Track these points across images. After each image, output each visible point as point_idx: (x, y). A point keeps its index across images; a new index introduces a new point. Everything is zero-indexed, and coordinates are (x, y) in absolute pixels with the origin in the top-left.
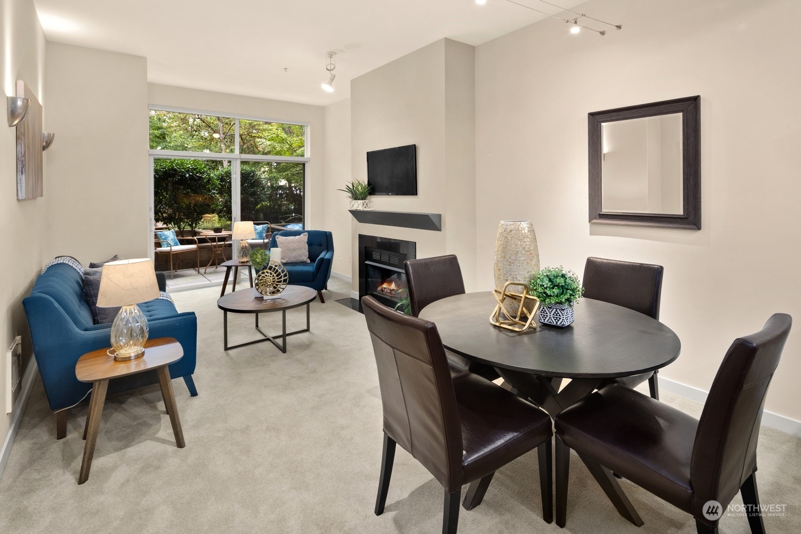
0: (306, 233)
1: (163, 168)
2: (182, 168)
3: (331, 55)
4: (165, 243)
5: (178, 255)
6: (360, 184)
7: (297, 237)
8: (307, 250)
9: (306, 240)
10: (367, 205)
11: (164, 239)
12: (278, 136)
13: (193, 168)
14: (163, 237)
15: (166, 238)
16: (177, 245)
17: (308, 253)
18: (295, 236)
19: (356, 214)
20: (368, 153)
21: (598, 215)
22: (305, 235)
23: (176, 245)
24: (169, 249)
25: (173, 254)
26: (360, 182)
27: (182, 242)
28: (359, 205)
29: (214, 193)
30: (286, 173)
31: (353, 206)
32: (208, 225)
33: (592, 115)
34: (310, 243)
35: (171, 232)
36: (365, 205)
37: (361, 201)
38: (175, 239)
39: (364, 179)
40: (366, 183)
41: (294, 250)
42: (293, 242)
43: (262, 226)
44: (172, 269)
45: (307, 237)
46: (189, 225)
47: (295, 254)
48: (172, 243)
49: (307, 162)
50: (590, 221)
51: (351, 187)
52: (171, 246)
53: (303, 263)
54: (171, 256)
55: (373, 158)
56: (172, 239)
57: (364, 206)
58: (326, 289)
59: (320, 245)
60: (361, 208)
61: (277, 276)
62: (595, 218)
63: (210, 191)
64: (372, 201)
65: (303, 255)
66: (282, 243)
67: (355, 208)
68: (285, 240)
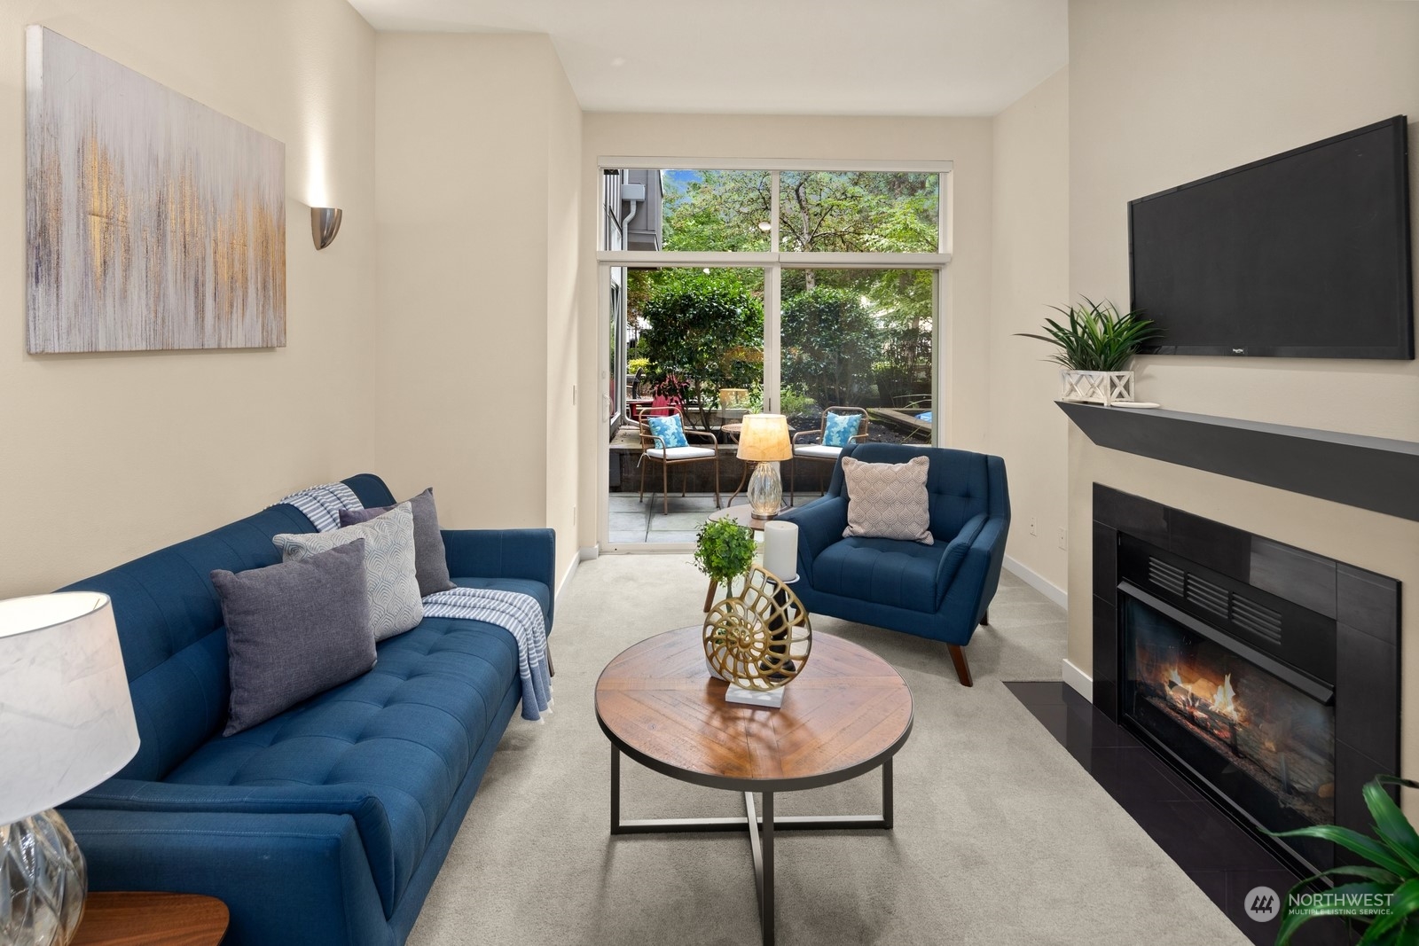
0: (925, 458)
4: (662, 439)
6: (1099, 315)
7: (899, 466)
8: (926, 505)
9: (924, 477)
10: (1127, 387)
11: (660, 433)
12: (906, 228)
14: (659, 428)
15: (663, 431)
16: (683, 445)
17: (927, 516)
18: (894, 463)
19: (1084, 416)
20: (1132, 205)
22: (922, 463)
23: (680, 445)
24: (664, 452)
25: (668, 465)
26: (1101, 309)
27: (693, 440)
28: (1096, 388)
30: (923, 303)
31: (1073, 390)
34: (935, 486)
35: (673, 419)
36: (1119, 389)
37: (1105, 374)
38: (679, 433)
39: (1116, 299)
40: (1125, 309)
41: (889, 503)
42: (886, 481)
43: (847, 417)
45: (926, 468)
47: (888, 514)
48: (673, 441)
49: (944, 264)
51: (1067, 326)
52: (670, 448)
53: (913, 544)
54: (665, 468)
56: (673, 434)
57: (1116, 392)
58: (985, 622)
59: (967, 495)
60: (1103, 397)
64: (1149, 377)
65: (912, 518)
66: (857, 481)
67: (1079, 395)
68: (865, 471)
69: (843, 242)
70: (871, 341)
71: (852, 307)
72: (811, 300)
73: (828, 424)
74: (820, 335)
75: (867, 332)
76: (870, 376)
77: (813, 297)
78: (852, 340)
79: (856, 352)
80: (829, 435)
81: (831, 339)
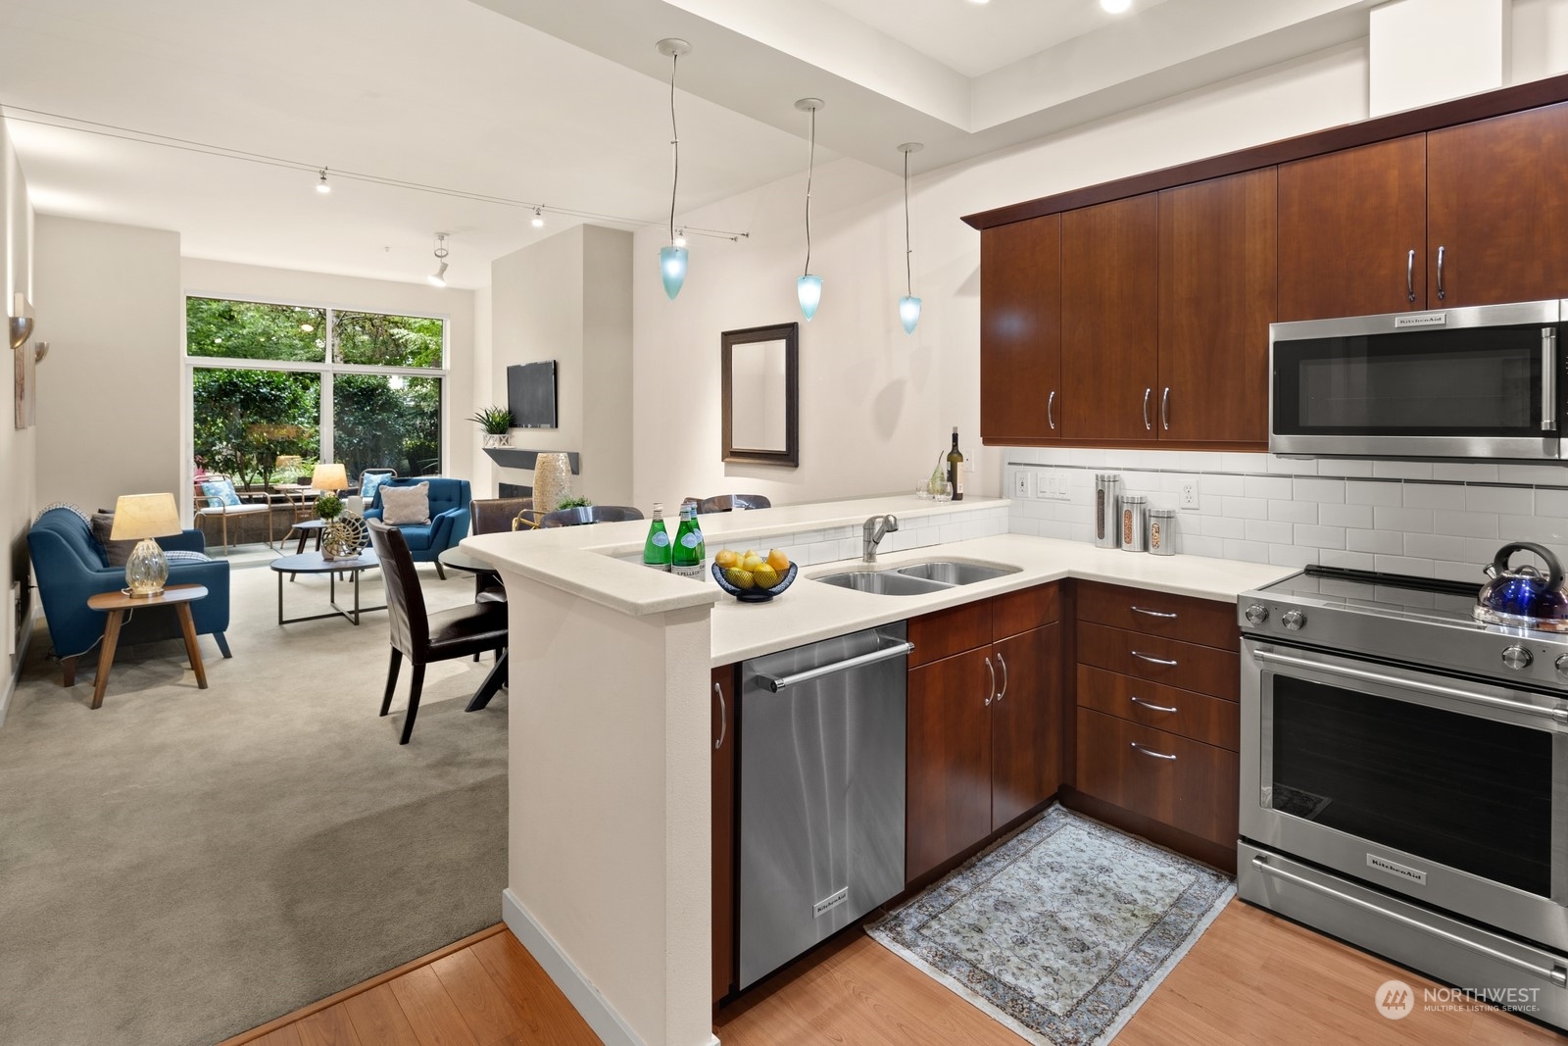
0: (430, 484)
1: (215, 381)
2: (248, 382)
3: (442, 238)
4: (215, 500)
5: (235, 519)
6: (496, 411)
7: (413, 487)
8: (428, 506)
9: (426, 493)
10: (507, 441)
11: (214, 494)
13: (266, 382)
14: (213, 491)
15: (216, 494)
16: (236, 504)
17: (428, 509)
18: (410, 486)
19: (493, 453)
20: (508, 368)
21: (730, 454)
22: (425, 485)
23: (234, 503)
24: (220, 509)
25: (227, 518)
26: (497, 409)
27: (244, 501)
28: (497, 442)
29: (302, 423)
31: (489, 443)
32: (287, 473)
33: (725, 335)
34: (432, 497)
35: (227, 485)
36: (504, 441)
37: (500, 436)
38: (233, 496)
39: (504, 403)
40: (507, 410)
41: (406, 506)
42: (404, 495)
43: (381, 476)
44: (226, 542)
45: (428, 487)
46: (260, 473)
47: (407, 511)
48: (227, 501)
49: (445, 377)
50: (723, 460)
51: (485, 417)
52: (224, 506)
53: (421, 525)
54: (225, 521)
55: (514, 374)
56: (227, 496)
57: (504, 443)
59: (450, 498)
60: (500, 446)
61: (353, 531)
62: (727, 457)
63: (294, 418)
64: (513, 436)
65: (422, 512)
66: (388, 497)
67: (497, 446)
68: (394, 491)
69: (373, 325)
70: (400, 420)
71: (383, 391)
72: (344, 384)
73: (365, 482)
74: (353, 415)
75: (396, 413)
76: (400, 451)
77: (346, 382)
78: (383, 420)
79: (386, 430)
80: (366, 489)
81: (364, 418)
